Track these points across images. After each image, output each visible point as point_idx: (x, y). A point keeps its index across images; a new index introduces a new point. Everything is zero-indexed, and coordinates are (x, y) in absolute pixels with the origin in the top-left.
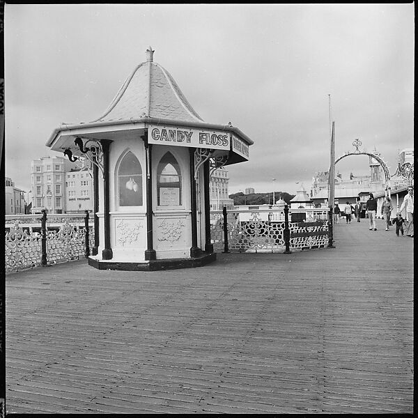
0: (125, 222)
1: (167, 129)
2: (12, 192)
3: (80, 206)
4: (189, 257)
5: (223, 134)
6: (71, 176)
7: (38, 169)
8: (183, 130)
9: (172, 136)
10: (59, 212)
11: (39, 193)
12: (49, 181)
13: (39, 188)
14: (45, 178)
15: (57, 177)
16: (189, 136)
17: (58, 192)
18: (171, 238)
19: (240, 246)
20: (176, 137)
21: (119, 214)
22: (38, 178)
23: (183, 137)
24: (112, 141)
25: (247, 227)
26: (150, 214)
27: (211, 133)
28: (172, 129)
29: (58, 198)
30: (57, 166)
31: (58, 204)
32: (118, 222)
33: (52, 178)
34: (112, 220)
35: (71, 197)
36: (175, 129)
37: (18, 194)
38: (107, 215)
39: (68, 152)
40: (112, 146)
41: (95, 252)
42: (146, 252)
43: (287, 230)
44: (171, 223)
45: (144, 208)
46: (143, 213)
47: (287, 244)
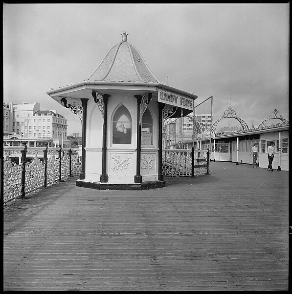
0: (118, 155)
4: (158, 180)
8: (174, 94)
9: (169, 97)
16: (176, 99)
18: (148, 168)
20: (170, 99)
21: (112, 149)
23: (174, 99)
24: (110, 96)
26: (139, 150)
27: (186, 99)
28: (170, 93)
32: (112, 155)
34: (108, 153)
38: (105, 150)
39: (64, 100)
40: (109, 99)
41: (83, 177)
42: (135, 177)
43: (193, 163)
44: (148, 156)
45: (134, 145)
46: (133, 150)
47: (193, 172)
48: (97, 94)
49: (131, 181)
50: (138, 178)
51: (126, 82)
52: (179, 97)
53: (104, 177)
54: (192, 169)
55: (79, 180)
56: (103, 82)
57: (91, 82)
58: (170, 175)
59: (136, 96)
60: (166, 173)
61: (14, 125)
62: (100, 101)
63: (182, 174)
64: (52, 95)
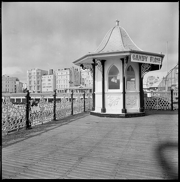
0: (112, 96)
1: (138, 55)
2: (18, 83)
3: (47, 90)
4: (139, 112)
5: (159, 58)
6: (44, 77)
7: (30, 74)
8: (144, 56)
9: (140, 58)
10: (39, 92)
11: (30, 84)
12: (34, 79)
13: (30, 82)
14: (33, 78)
15: (38, 78)
16: (146, 58)
17: (38, 84)
18: (132, 104)
19: (150, 107)
20: (141, 59)
21: (108, 93)
22: (30, 78)
23: (144, 59)
24: (106, 60)
25: (153, 99)
26: (124, 93)
27: (154, 57)
28: (140, 55)
29: (38, 87)
30: (38, 73)
31: (38, 89)
32: (108, 96)
33: (36, 78)
34: (106, 95)
35: (44, 86)
36: (141, 55)
37: (21, 85)
38: (103, 93)
39: (82, 66)
40: (105, 63)
41: (94, 109)
42: (122, 110)
43: (172, 100)
44: (131, 96)
45: (121, 90)
46: (120, 93)
47: (172, 107)
48: (96, 60)
49: (120, 112)
50: (124, 110)
51: (115, 51)
52: (149, 57)
53: (104, 110)
54: (172, 105)
55: (91, 111)
56: (101, 52)
57: (90, 54)
58: (156, 109)
59: (121, 59)
60: (152, 107)
61: (81, 80)
62: (99, 64)
63: (164, 108)
64: (75, 63)
